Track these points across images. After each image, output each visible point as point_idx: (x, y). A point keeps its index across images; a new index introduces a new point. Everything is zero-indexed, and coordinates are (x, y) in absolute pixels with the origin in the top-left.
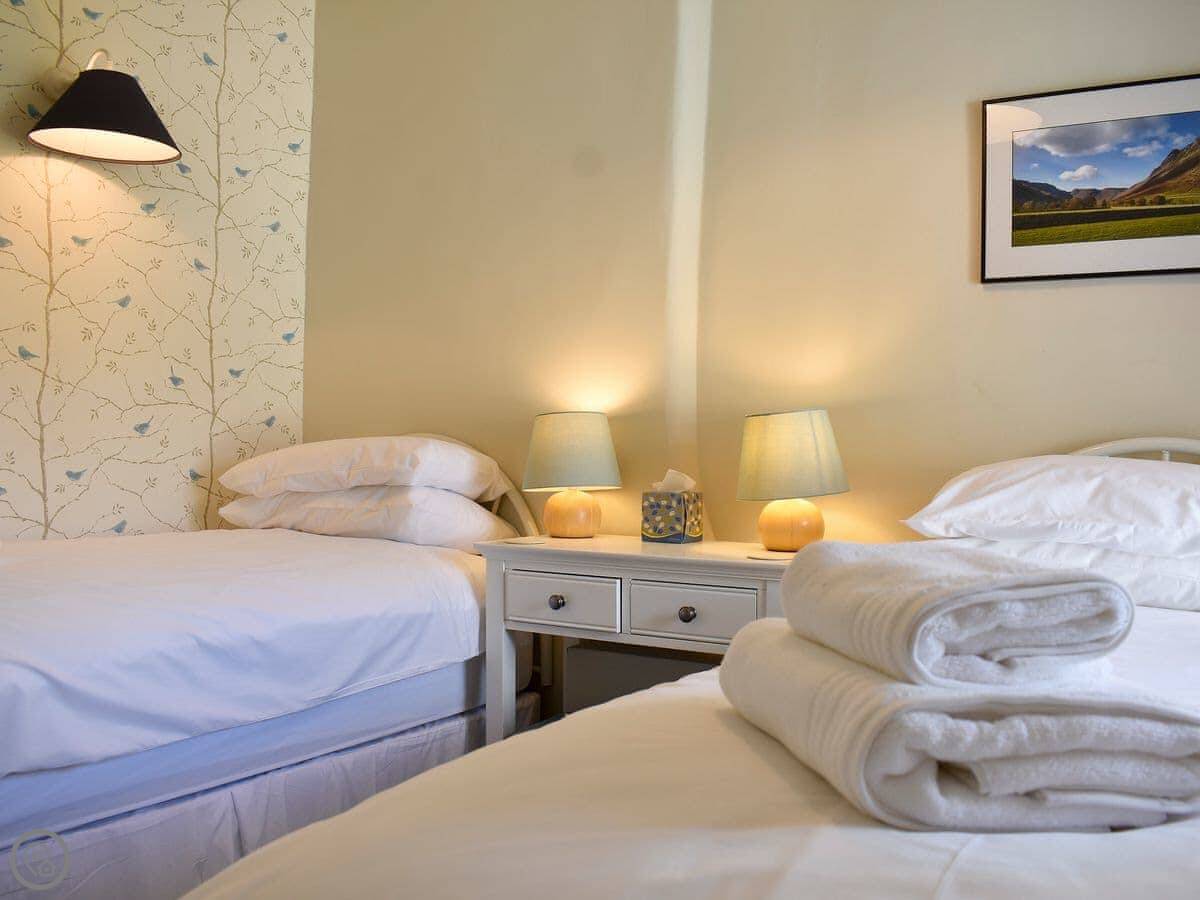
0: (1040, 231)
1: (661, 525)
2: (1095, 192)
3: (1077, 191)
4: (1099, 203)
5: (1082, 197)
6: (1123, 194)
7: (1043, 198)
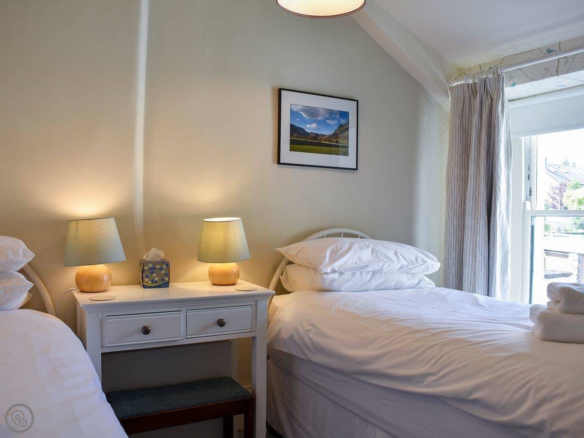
0: (299, 146)
1: (156, 279)
2: (318, 134)
3: (312, 133)
4: (319, 139)
5: (313, 135)
6: (326, 137)
7: (300, 133)
